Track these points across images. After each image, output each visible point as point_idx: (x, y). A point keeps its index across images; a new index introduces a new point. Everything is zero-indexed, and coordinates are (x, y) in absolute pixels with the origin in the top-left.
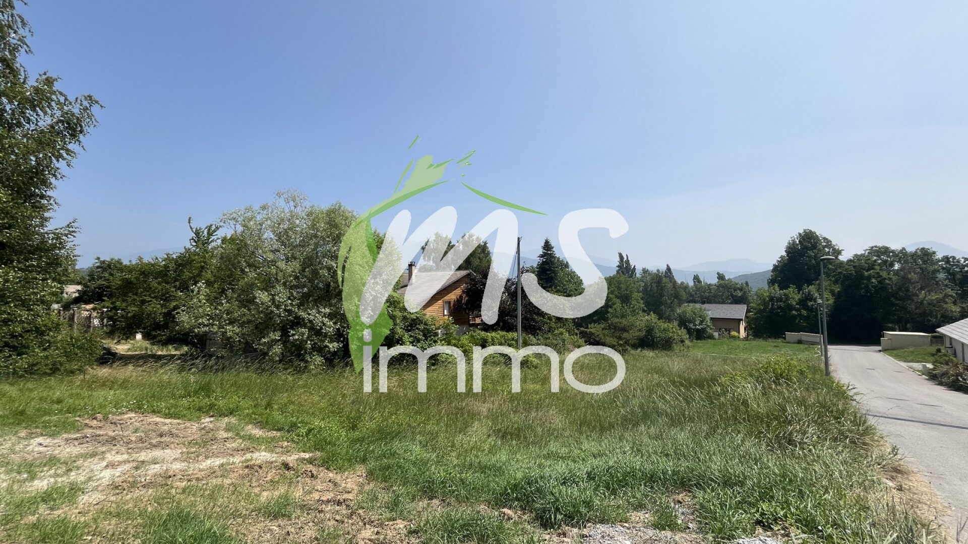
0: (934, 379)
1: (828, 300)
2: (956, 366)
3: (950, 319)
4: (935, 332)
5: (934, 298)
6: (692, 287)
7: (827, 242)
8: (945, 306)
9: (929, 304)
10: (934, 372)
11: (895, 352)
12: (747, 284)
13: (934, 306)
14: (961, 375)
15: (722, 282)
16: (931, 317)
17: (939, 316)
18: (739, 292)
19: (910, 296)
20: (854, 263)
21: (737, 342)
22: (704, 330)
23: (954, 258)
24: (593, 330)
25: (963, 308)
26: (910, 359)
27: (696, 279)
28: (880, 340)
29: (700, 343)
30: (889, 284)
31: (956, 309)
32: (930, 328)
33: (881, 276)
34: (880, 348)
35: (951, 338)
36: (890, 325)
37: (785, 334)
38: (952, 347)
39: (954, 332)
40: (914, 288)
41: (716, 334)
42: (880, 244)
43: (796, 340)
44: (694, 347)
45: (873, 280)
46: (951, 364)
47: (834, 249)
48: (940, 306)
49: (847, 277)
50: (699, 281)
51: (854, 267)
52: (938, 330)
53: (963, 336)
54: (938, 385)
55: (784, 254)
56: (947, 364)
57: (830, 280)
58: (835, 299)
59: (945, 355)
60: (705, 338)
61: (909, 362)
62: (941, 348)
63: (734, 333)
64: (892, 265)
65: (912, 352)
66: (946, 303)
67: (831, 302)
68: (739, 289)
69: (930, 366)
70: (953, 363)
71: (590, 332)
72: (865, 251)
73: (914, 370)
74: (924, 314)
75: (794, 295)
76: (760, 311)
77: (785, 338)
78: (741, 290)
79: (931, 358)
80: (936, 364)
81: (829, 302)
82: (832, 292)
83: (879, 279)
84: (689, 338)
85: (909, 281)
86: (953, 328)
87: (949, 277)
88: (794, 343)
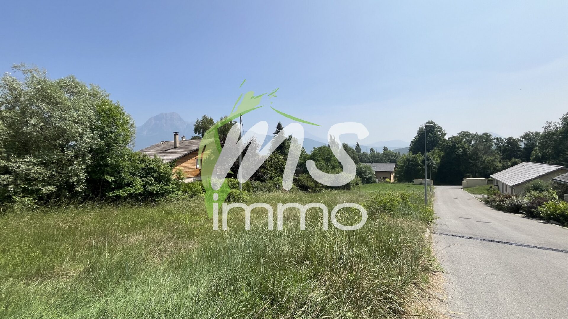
0: (488, 204)
1: (437, 160)
2: (500, 196)
3: (496, 170)
4: (490, 178)
5: (490, 159)
6: (369, 155)
7: (440, 129)
8: (495, 163)
9: (488, 162)
10: (488, 200)
11: (469, 189)
12: (399, 153)
13: (490, 164)
14: (502, 201)
15: (385, 152)
16: (488, 170)
17: (492, 169)
18: (394, 157)
19: (478, 158)
20: (452, 139)
21: (388, 185)
22: (370, 178)
23: (501, 138)
24: (300, 178)
25: (503, 164)
26: (476, 192)
27: (372, 150)
28: (462, 182)
29: (368, 185)
30: (468, 152)
31: (500, 165)
32: (487, 176)
33: (465, 147)
34: (462, 187)
35: (497, 181)
36: (468, 174)
37: (414, 180)
38: (497, 186)
39: (499, 177)
40: (481, 153)
41: (377, 180)
42: (466, 131)
43: (419, 183)
44: (363, 188)
45: (461, 149)
46: (497, 195)
47: (442, 133)
48: (493, 164)
49: (448, 148)
50: (373, 151)
51: (452, 142)
52: (492, 176)
53: (504, 179)
54: (490, 207)
55: (417, 135)
56: (495, 195)
57: (439, 149)
58: (441, 160)
59: (494, 190)
60: (371, 183)
61: (476, 194)
62: (492, 186)
63: (387, 180)
64: (471, 142)
65: (478, 189)
66: (496, 162)
67: (439, 161)
68: (394, 155)
69: (486, 196)
70: (498, 194)
71: (298, 179)
72: (458, 134)
73: (478, 199)
74: (484, 168)
75: (419, 158)
76: (402, 167)
77: (414, 182)
78: (395, 156)
79: (487, 192)
80: (489, 195)
81: (437, 162)
82: (440, 156)
83: (463, 149)
84: (362, 182)
85: (478, 149)
86: (498, 175)
87: (498, 149)
88: (418, 185)
